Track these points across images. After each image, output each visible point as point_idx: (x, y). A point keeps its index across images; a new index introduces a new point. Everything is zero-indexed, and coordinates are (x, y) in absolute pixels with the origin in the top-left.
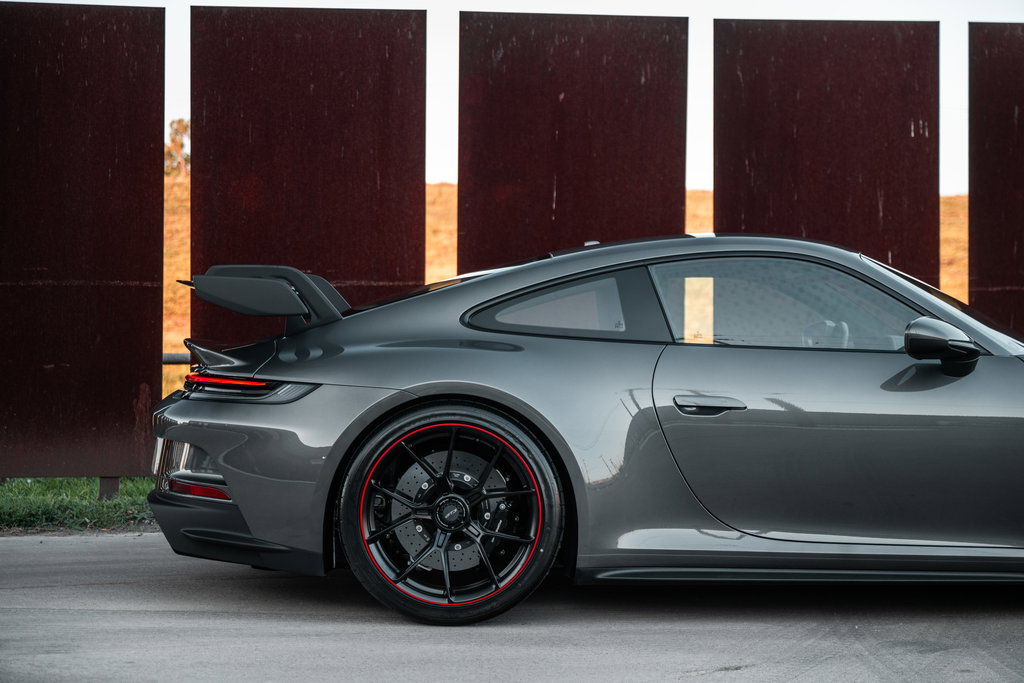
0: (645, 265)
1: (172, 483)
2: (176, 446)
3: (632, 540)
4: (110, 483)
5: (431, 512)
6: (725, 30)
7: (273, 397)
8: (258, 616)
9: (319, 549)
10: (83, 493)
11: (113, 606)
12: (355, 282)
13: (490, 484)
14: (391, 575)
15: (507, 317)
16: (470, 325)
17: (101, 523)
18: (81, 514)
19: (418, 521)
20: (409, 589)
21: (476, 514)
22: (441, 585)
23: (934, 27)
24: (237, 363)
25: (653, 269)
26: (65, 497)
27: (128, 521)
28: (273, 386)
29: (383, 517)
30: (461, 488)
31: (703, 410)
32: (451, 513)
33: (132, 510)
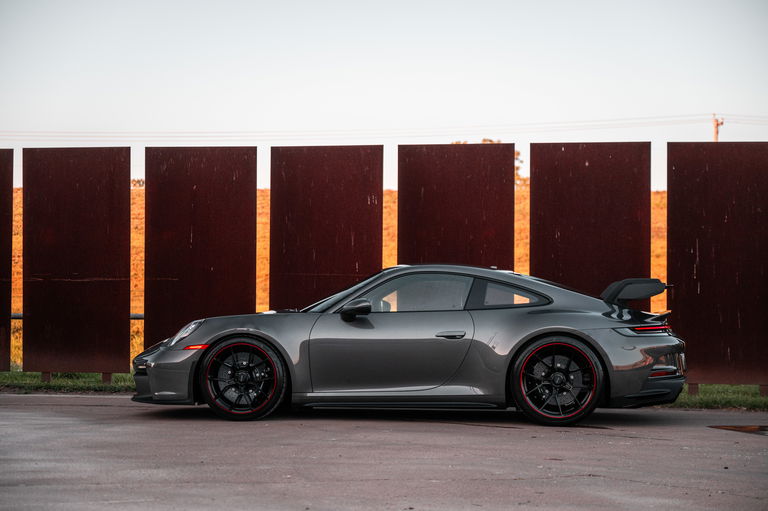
6: (277, 152)
23: (380, 148)
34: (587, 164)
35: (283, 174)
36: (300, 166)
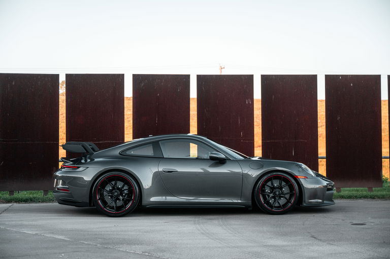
0: (158, 141)
1: (58, 189)
2: (58, 181)
3: (153, 199)
4: (46, 192)
5: (112, 194)
6: (200, 78)
7: (78, 170)
8: (76, 216)
9: (88, 201)
10: (40, 194)
11: (46, 215)
12: (107, 141)
13: (125, 188)
14: (103, 207)
15: (128, 153)
16: (120, 154)
17: (43, 201)
18: (39, 199)
19: (109, 196)
20: (107, 209)
21: (121, 194)
22: (114, 209)
23: (252, 76)
24: (71, 163)
25: (160, 142)
26: (35, 195)
27: (50, 201)
28: (78, 168)
29: (102, 195)
30: (118, 189)
31: (169, 172)
32: (116, 194)
33: (51, 198)
34: (352, 85)
35: (203, 88)
36: (212, 84)
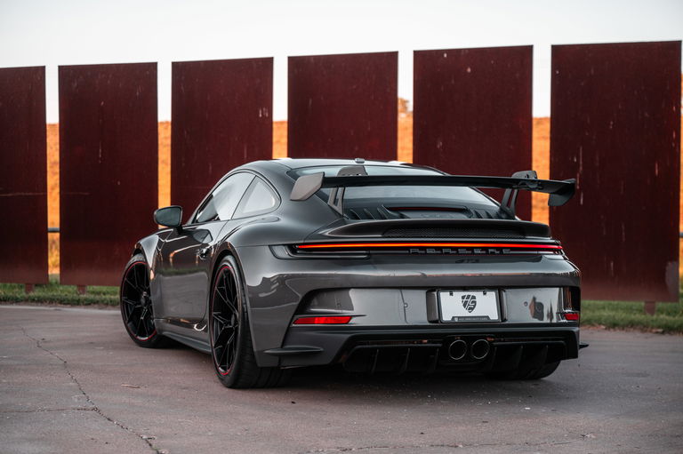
6: (177, 67)
34: (469, 70)
35: (182, 88)
36: (197, 80)
